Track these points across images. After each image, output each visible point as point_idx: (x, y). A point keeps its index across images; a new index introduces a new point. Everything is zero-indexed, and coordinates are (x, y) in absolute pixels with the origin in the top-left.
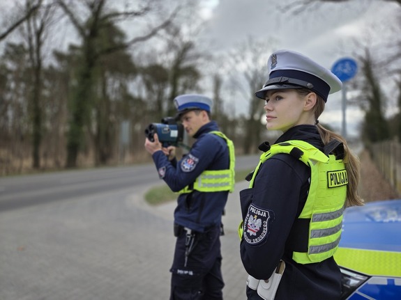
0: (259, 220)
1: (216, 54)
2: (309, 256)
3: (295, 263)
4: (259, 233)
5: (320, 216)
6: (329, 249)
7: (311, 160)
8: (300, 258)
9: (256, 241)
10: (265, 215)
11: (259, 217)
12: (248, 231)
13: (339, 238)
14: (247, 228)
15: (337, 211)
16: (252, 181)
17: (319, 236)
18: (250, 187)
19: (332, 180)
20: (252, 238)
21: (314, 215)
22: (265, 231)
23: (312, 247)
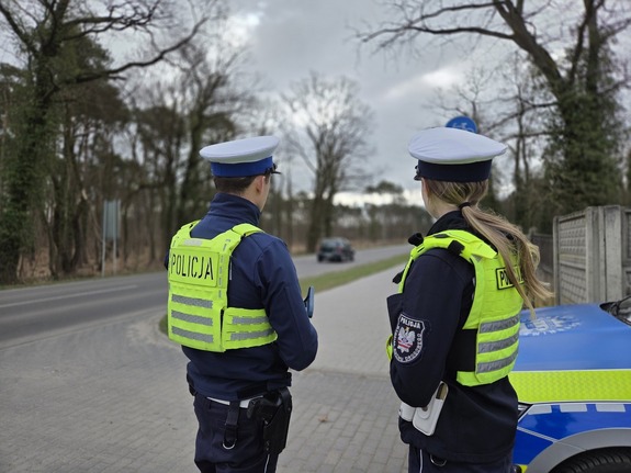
0: (412, 333)
1: (262, 96)
2: (478, 376)
3: (460, 385)
4: (413, 349)
5: (489, 326)
6: (503, 366)
7: (475, 255)
8: (466, 379)
9: (409, 359)
10: (419, 326)
11: (412, 329)
12: (399, 347)
13: (516, 352)
14: (397, 344)
15: (511, 318)
16: (401, 284)
17: (490, 351)
18: (400, 291)
19: (502, 279)
20: (404, 355)
21: (482, 324)
22: (420, 346)
23: (480, 364)
